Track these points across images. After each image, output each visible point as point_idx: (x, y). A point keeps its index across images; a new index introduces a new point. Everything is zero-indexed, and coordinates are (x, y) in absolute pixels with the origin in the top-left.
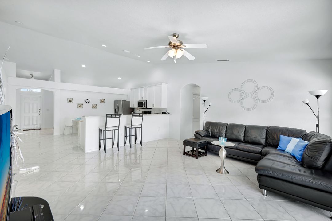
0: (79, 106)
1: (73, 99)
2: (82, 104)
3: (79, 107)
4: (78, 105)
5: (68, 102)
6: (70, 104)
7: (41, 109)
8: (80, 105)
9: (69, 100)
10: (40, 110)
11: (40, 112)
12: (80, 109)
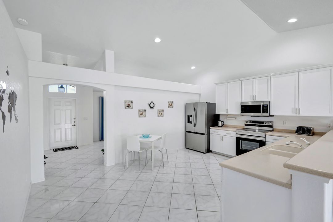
0: (141, 114)
1: (132, 102)
2: (145, 111)
3: (141, 116)
5: (125, 108)
6: (129, 110)
7: (77, 119)
9: (127, 104)
10: (74, 119)
11: (75, 122)
12: (142, 119)
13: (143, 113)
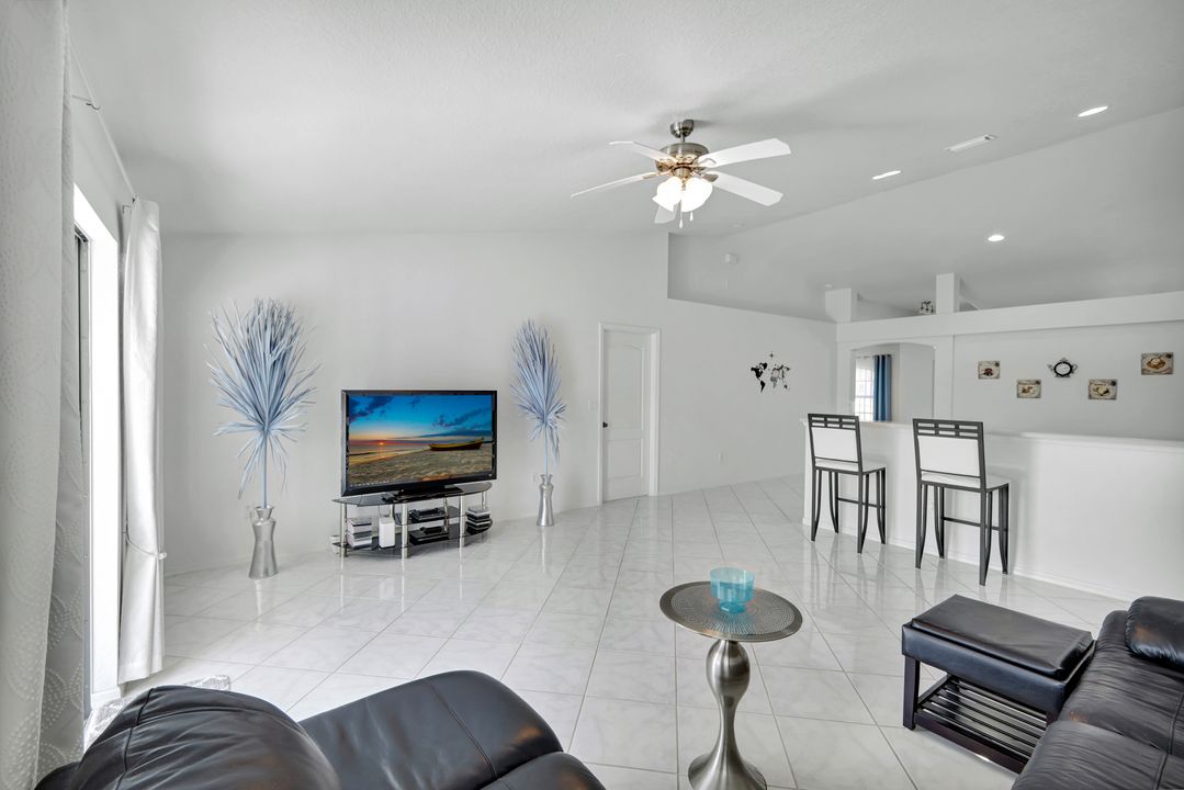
0: (1024, 391)
1: (997, 365)
2: (1038, 383)
3: (1024, 394)
4: (1021, 387)
5: (980, 377)
6: (988, 381)
8: (1026, 387)
9: (983, 368)
12: (1027, 402)
13: (1030, 388)
